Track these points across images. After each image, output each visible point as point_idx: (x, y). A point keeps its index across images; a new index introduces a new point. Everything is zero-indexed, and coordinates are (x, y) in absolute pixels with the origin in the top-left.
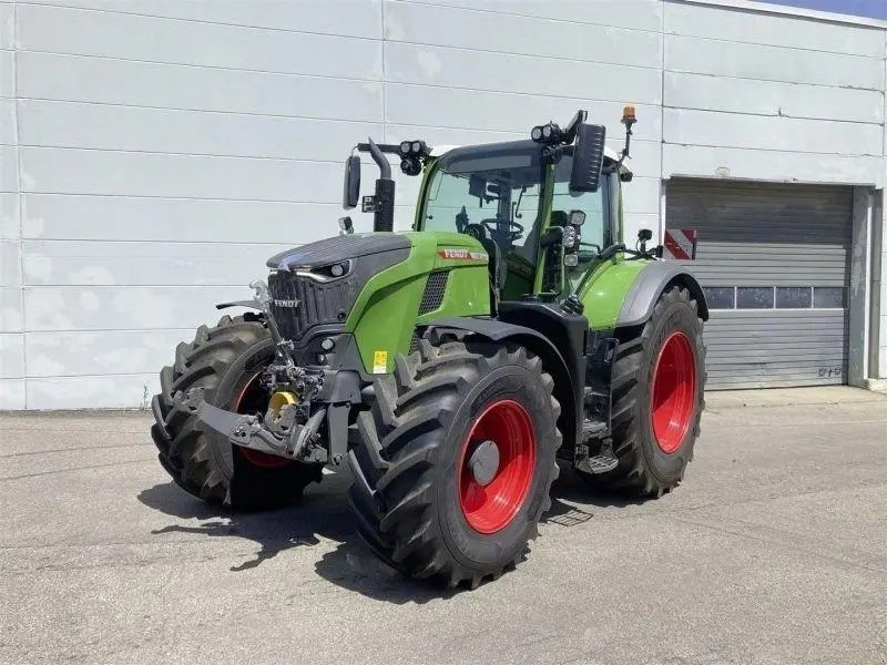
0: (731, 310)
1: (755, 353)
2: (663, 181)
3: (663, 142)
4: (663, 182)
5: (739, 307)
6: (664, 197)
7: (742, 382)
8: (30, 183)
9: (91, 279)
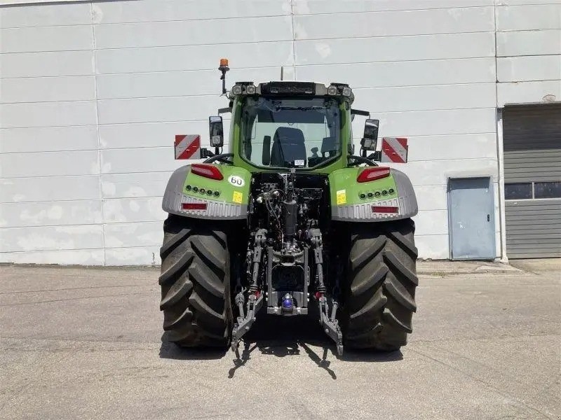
2: (499, 110)
3: (497, 82)
8: (104, 144)
9: (134, 194)
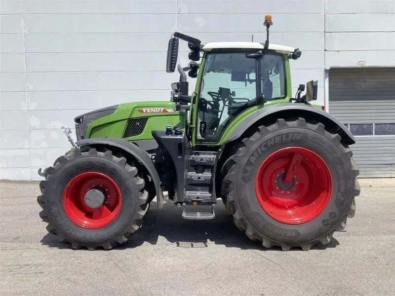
0: (371, 136)
1: (388, 159)
3: (325, 50)
4: (326, 71)
5: (376, 134)
6: (328, 78)
7: (378, 173)
9: (54, 126)
